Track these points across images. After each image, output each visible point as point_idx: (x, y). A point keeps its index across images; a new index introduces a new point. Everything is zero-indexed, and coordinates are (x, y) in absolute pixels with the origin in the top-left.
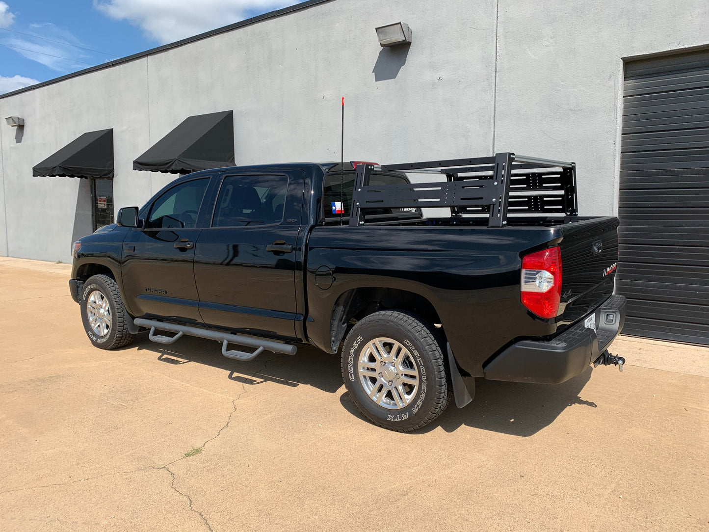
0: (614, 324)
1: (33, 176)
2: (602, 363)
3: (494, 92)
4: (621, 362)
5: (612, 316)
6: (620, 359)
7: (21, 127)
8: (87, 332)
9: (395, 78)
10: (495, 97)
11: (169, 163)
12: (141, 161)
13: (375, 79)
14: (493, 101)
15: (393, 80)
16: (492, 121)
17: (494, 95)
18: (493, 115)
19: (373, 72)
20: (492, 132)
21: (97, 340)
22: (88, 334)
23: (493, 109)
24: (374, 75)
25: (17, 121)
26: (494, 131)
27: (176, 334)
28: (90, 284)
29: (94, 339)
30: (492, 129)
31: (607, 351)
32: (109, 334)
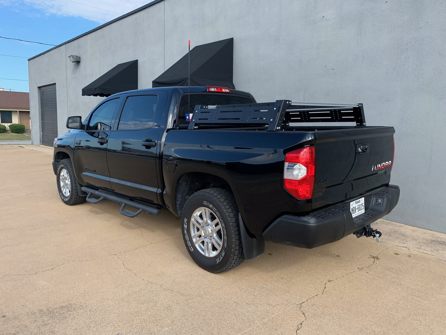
0: (381, 206)
1: (82, 95)
2: (364, 235)
4: (378, 235)
5: (380, 200)
6: (378, 232)
7: (78, 62)
8: (59, 193)
11: (181, 81)
12: (159, 81)
21: (64, 199)
22: (60, 194)
25: (75, 58)
27: (101, 197)
28: (61, 164)
29: (63, 198)
31: (369, 226)
32: (70, 196)
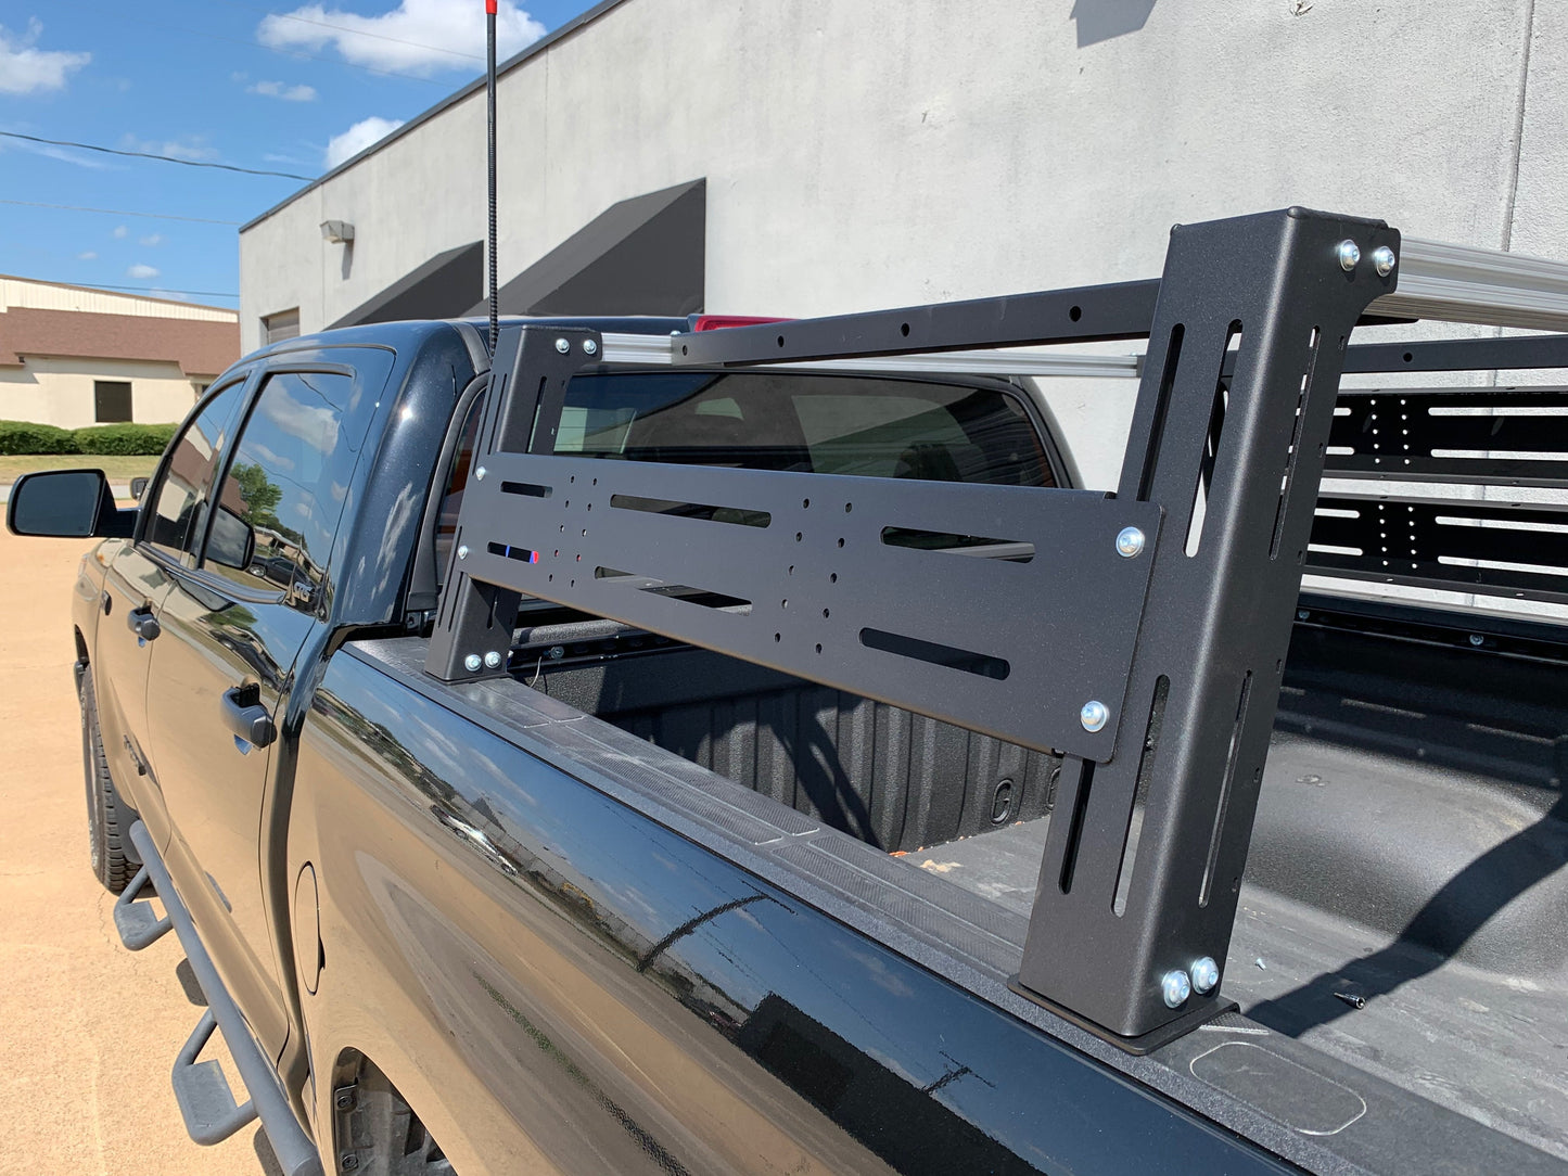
3: (1523, 34)
9: (1140, 26)
10: (1527, 57)
13: (1076, 41)
14: (1519, 73)
15: (1137, 33)
16: (1507, 158)
17: (1522, 50)
18: (1511, 134)
19: (1071, 17)
20: (1503, 204)
23: (1515, 106)
24: (1075, 27)
26: (1512, 200)
30: (1505, 191)
